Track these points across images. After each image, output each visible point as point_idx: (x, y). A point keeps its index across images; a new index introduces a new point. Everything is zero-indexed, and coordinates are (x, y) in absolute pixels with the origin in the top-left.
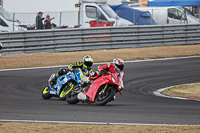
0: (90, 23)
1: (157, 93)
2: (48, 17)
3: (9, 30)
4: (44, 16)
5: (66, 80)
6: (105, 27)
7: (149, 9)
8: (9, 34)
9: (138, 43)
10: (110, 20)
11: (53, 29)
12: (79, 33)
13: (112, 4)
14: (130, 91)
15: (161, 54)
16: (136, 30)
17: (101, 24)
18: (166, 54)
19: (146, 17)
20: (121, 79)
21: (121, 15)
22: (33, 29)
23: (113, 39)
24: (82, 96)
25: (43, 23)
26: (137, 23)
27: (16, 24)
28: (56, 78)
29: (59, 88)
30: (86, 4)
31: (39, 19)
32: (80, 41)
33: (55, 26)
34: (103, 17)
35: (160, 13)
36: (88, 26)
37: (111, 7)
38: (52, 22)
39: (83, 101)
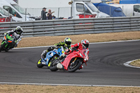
0: (80, 15)
1: (127, 64)
2: (50, 11)
3: (23, 20)
4: (47, 11)
5: (52, 54)
6: (90, 18)
7: (121, 6)
8: (22, 23)
9: (113, 29)
10: (93, 13)
11: (53, 20)
12: (72, 22)
13: (95, 2)
14: (107, 63)
15: (129, 37)
16: (111, 20)
17: (87, 16)
18: (132, 37)
19: (118, 11)
20: (86, 54)
21: (101, 10)
22: (39, 19)
23: (96, 26)
24: (59, 66)
25: (46, 15)
26: (112, 15)
27: (27, 16)
28: (46, 53)
29: (48, 60)
30: (76, 2)
31: (43, 13)
32: (72, 28)
33: (55, 17)
34: (88, 11)
35: (128, 9)
36: (78, 18)
37: (94, 4)
38: (52, 15)
39: (60, 69)
